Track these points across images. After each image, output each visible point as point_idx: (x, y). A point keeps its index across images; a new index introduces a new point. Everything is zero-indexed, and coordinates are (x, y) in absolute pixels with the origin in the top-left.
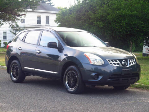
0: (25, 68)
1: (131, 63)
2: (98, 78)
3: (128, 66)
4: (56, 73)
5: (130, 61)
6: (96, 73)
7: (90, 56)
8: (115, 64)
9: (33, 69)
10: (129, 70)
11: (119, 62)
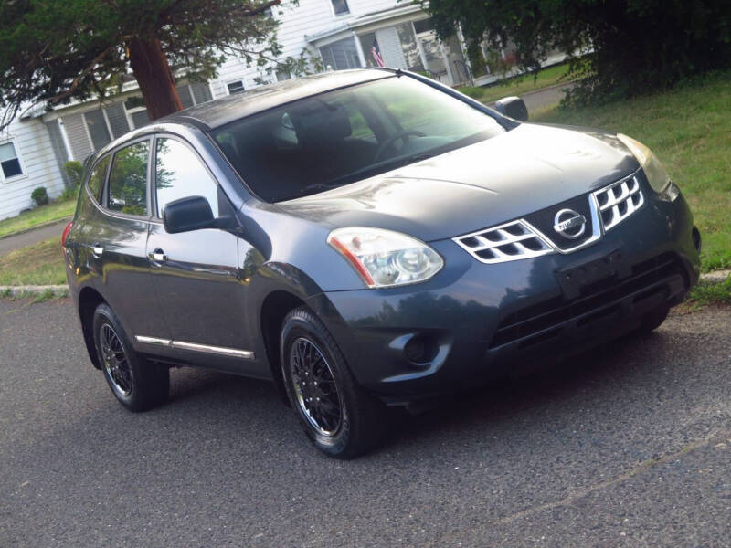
0: (140, 338)
1: (616, 210)
2: (430, 355)
3: (595, 237)
4: (247, 353)
5: (602, 199)
6: (411, 335)
7: (361, 239)
8: (509, 249)
9: (166, 342)
10: (605, 260)
11: (533, 232)
